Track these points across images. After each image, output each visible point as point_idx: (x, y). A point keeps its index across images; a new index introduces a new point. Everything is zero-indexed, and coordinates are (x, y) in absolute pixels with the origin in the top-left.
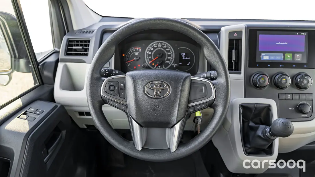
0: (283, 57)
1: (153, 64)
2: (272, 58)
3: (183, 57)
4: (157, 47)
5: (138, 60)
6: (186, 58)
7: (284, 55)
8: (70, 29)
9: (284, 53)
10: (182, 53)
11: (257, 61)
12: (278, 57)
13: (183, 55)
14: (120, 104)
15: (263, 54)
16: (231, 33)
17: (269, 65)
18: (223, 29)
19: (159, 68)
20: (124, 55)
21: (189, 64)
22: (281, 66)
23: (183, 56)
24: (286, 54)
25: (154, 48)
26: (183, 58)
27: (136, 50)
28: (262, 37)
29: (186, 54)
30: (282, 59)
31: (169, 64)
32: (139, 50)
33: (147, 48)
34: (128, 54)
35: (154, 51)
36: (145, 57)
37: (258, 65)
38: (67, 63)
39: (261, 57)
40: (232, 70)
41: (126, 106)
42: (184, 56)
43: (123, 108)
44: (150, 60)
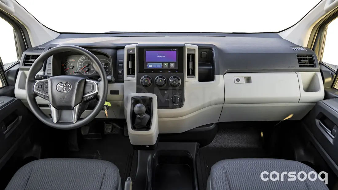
0: (162, 65)
1: (83, 71)
2: (155, 66)
4: (86, 59)
5: (73, 68)
6: (106, 67)
7: (163, 64)
8: (29, 46)
9: (163, 63)
11: (144, 68)
12: (159, 66)
13: (103, 64)
14: (45, 96)
15: (148, 64)
16: (129, 50)
17: (152, 71)
18: (126, 47)
19: (87, 73)
20: (63, 65)
21: (108, 71)
22: (160, 71)
24: (164, 64)
25: (84, 60)
27: (71, 61)
28: (148, 53)
29: (105, 63)
30: (161, 67)
31: (94, 71)
32: (73, 61)
33: (79, 60)
34: (66, 64)
35: (83, 62)
36: (78, 66)
37: (145, 71)
38: (25, 71)
39: (148, 65)
41: (48, 97)
43: (47, 98)
44: (81, 68)
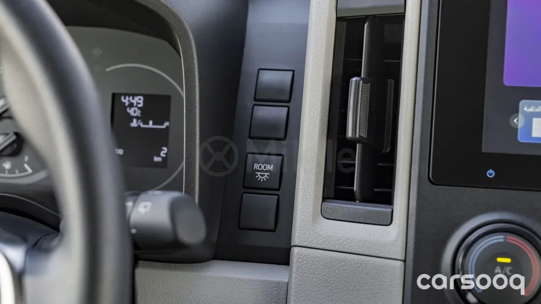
3: (131, 118)
6: (151, 125)
10: (129, 95)
13: (131, 105)
21: (165, 159)
23: (131, 111)
26: (134, 124)
29: (147, 98)
40: (349, 197)
42: (138, 113)
